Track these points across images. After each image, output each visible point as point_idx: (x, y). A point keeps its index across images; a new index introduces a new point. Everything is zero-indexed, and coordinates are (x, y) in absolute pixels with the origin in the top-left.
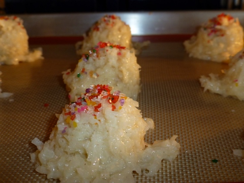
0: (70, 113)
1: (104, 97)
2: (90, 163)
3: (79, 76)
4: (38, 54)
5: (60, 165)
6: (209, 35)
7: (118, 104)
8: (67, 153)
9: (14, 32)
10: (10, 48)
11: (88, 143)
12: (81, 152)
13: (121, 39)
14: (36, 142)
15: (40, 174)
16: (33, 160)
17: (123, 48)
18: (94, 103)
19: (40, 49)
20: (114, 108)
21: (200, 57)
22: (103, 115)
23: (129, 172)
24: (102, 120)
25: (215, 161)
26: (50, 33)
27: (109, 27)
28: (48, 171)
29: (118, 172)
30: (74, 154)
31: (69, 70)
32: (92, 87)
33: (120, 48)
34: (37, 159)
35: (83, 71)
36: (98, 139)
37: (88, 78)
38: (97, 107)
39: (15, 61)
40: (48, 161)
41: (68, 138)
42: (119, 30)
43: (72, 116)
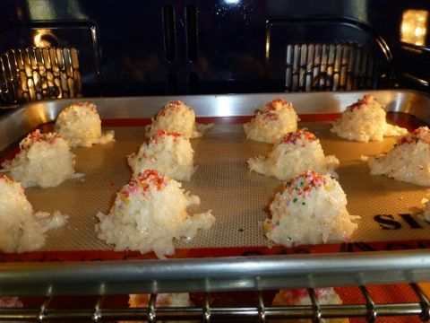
0: (125, 192)
1: (152, 180)
2: (139, 231)
3: (140, 159)
4: (110, 137)
5: (115, 232)
6: (264, 118)
7: (162, 185)
8: (121, 223)
9: (88, 117)
10: (84, 132)
11: (138, 215)
12: (132, 222)
13: (185, 123)
14: (100, 215)
15: (101, 241)
16: (96, 230)
17: (179, 135)
18: (143, 185)
19: (113, 131)
20: (159, 188)
21: (256, 139)
22: (150, 194)
23: (170, 238)
24: (149, 198)
25: (241, 230)
26: (125, 115)
27: (174, 112)
28: (107, 237)
29: (160, 238)
30: (126, 224)
31: (134, 154)
32: (143, 171)
33: (177, 135)
34: (99, 228)
35: (144, 155)
36: (145, 213)
37: (148, 162)
38: (146, 188)
39: (89, 144)
40: (107, 230)
41: (123, 211)
42: (183, 115)
43: (126, 194)
